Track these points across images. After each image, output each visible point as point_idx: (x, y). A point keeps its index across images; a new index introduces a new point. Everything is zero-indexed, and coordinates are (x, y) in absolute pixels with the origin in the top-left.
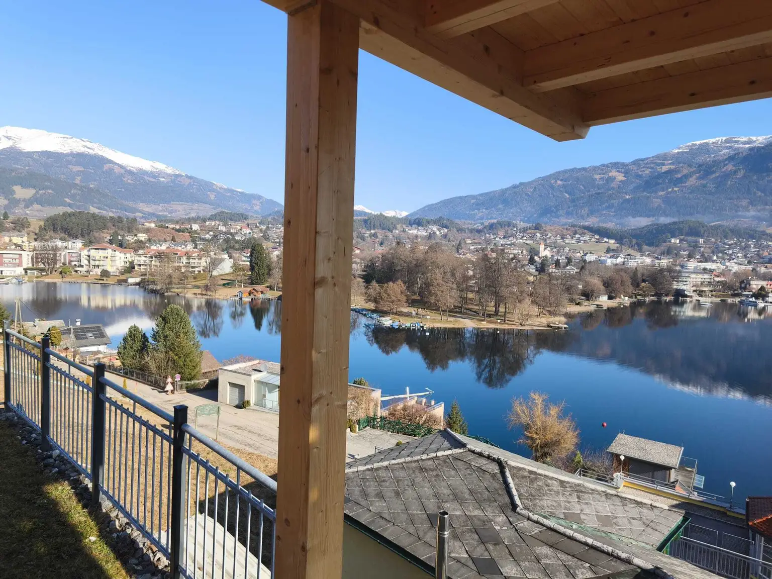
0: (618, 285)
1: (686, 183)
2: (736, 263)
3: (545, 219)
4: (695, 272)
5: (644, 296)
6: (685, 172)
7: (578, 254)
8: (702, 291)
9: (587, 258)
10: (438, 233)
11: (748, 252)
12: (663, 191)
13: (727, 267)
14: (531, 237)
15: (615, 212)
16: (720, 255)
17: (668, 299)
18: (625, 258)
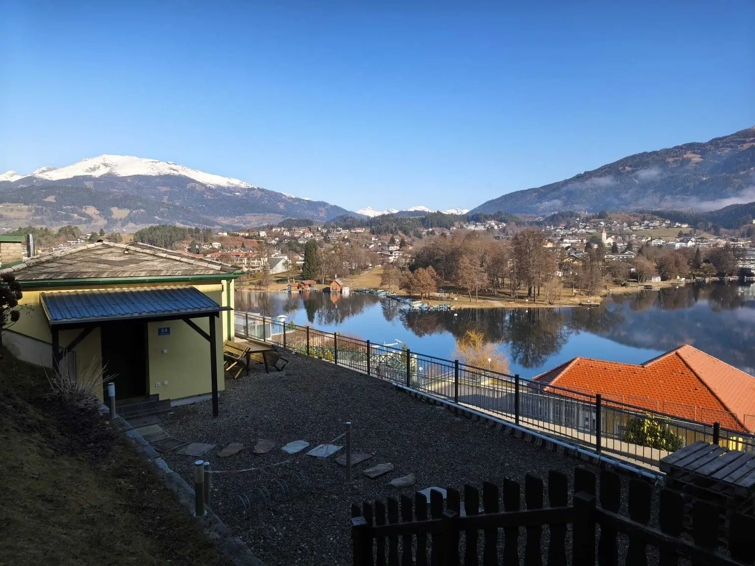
5: (705, 276)
7: (644, 240)
10: (496, 227)
14: (594, 226)
17: (731, 279)
18: (696, 241)
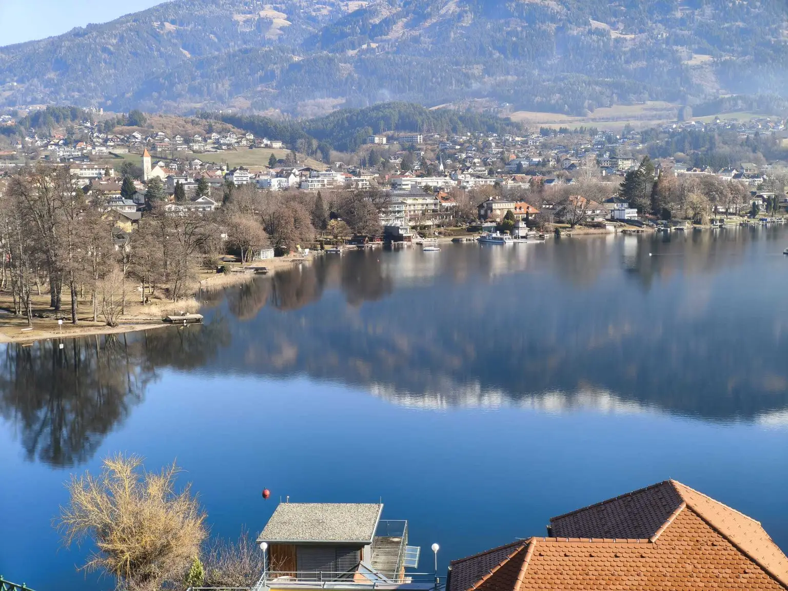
0: (291, 226)
1: (387, 34)
2: (472, 175)
4: (414, 193)
5: (336, 244)
6: (385, 13)
7: (219, 173)
8: (425, 227)
9: (235, 179)
11: (488, 155)
12: (354, 49)
13: (459, 181)
14: (122, 140)
15: (277, 88)
16: (449, 161)
17: (373, 246)
18: (301, 176)
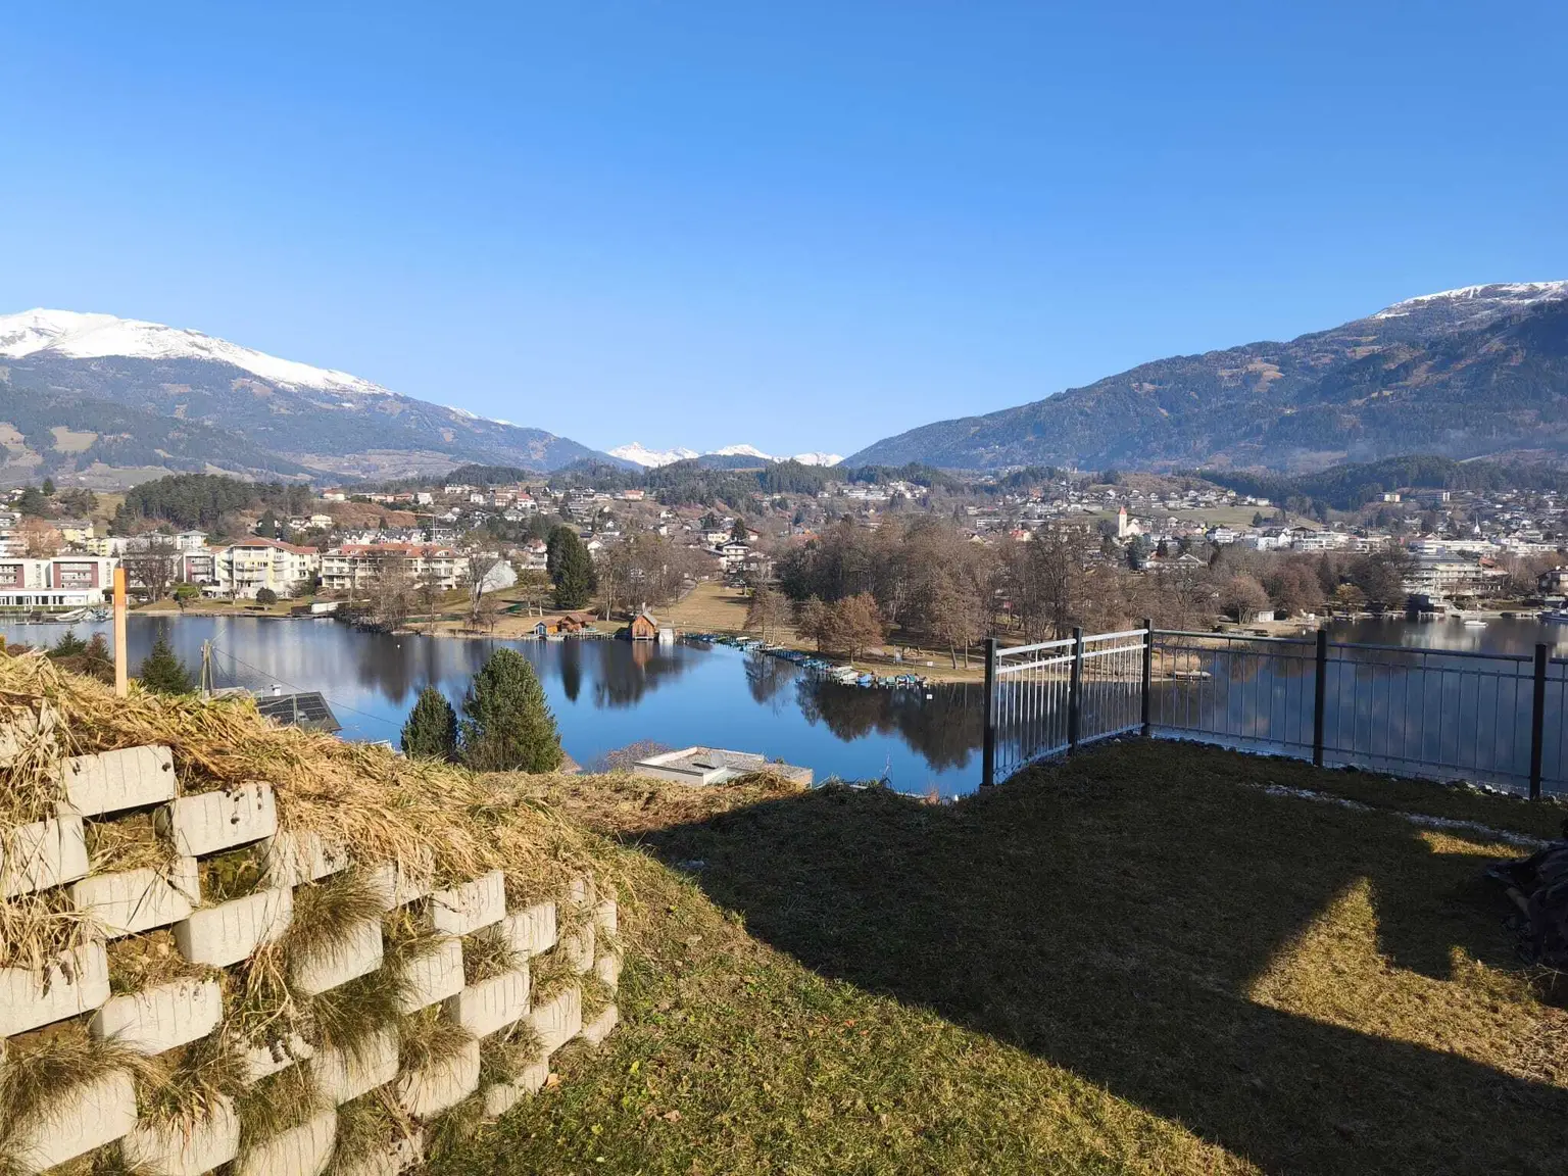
0: (1295, 589)
1: (1406, 379)
2: (1521, 539)
3: (1123, 462)
4: (1445, 558)
5: (1348, 611)
6: (1404, 357)
7: (1199, 531)
8: (1463, 597)
9: (1217, 537)
10: (908, 495)
11: (1542, 516)
13: (1504, 547)
14: (1097, 498)
15: (1263, 443)
16: (1486, 523)
17: (1394, 615)
18: (1294, 535)
